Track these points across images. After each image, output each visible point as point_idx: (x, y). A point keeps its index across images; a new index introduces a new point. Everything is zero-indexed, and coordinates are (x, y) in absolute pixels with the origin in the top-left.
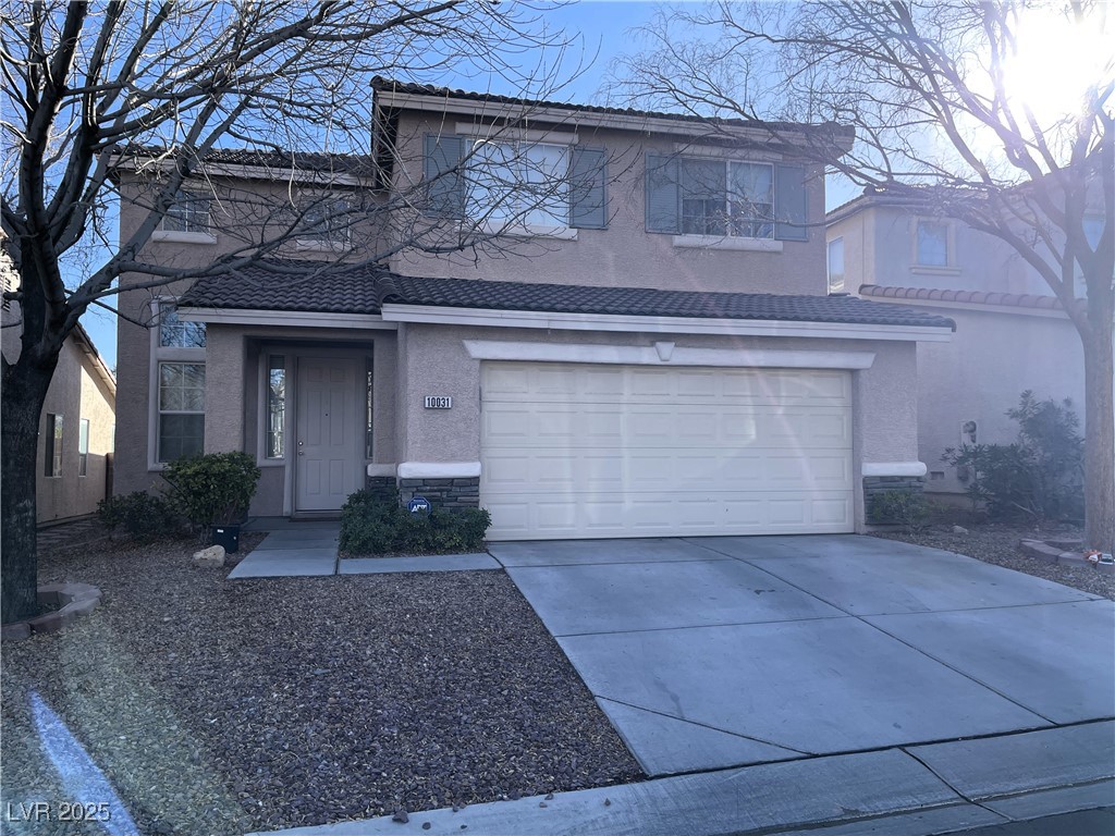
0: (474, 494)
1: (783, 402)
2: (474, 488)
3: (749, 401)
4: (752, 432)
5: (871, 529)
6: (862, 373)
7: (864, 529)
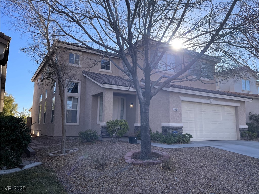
0: (182, 130)
1: (226, 112)
2: (182, 129)
3: (221, 112)
4: (222, 118)
5: (241, 139)
6: (238, 107)
7: (240, 139)
